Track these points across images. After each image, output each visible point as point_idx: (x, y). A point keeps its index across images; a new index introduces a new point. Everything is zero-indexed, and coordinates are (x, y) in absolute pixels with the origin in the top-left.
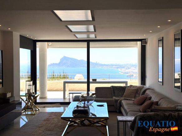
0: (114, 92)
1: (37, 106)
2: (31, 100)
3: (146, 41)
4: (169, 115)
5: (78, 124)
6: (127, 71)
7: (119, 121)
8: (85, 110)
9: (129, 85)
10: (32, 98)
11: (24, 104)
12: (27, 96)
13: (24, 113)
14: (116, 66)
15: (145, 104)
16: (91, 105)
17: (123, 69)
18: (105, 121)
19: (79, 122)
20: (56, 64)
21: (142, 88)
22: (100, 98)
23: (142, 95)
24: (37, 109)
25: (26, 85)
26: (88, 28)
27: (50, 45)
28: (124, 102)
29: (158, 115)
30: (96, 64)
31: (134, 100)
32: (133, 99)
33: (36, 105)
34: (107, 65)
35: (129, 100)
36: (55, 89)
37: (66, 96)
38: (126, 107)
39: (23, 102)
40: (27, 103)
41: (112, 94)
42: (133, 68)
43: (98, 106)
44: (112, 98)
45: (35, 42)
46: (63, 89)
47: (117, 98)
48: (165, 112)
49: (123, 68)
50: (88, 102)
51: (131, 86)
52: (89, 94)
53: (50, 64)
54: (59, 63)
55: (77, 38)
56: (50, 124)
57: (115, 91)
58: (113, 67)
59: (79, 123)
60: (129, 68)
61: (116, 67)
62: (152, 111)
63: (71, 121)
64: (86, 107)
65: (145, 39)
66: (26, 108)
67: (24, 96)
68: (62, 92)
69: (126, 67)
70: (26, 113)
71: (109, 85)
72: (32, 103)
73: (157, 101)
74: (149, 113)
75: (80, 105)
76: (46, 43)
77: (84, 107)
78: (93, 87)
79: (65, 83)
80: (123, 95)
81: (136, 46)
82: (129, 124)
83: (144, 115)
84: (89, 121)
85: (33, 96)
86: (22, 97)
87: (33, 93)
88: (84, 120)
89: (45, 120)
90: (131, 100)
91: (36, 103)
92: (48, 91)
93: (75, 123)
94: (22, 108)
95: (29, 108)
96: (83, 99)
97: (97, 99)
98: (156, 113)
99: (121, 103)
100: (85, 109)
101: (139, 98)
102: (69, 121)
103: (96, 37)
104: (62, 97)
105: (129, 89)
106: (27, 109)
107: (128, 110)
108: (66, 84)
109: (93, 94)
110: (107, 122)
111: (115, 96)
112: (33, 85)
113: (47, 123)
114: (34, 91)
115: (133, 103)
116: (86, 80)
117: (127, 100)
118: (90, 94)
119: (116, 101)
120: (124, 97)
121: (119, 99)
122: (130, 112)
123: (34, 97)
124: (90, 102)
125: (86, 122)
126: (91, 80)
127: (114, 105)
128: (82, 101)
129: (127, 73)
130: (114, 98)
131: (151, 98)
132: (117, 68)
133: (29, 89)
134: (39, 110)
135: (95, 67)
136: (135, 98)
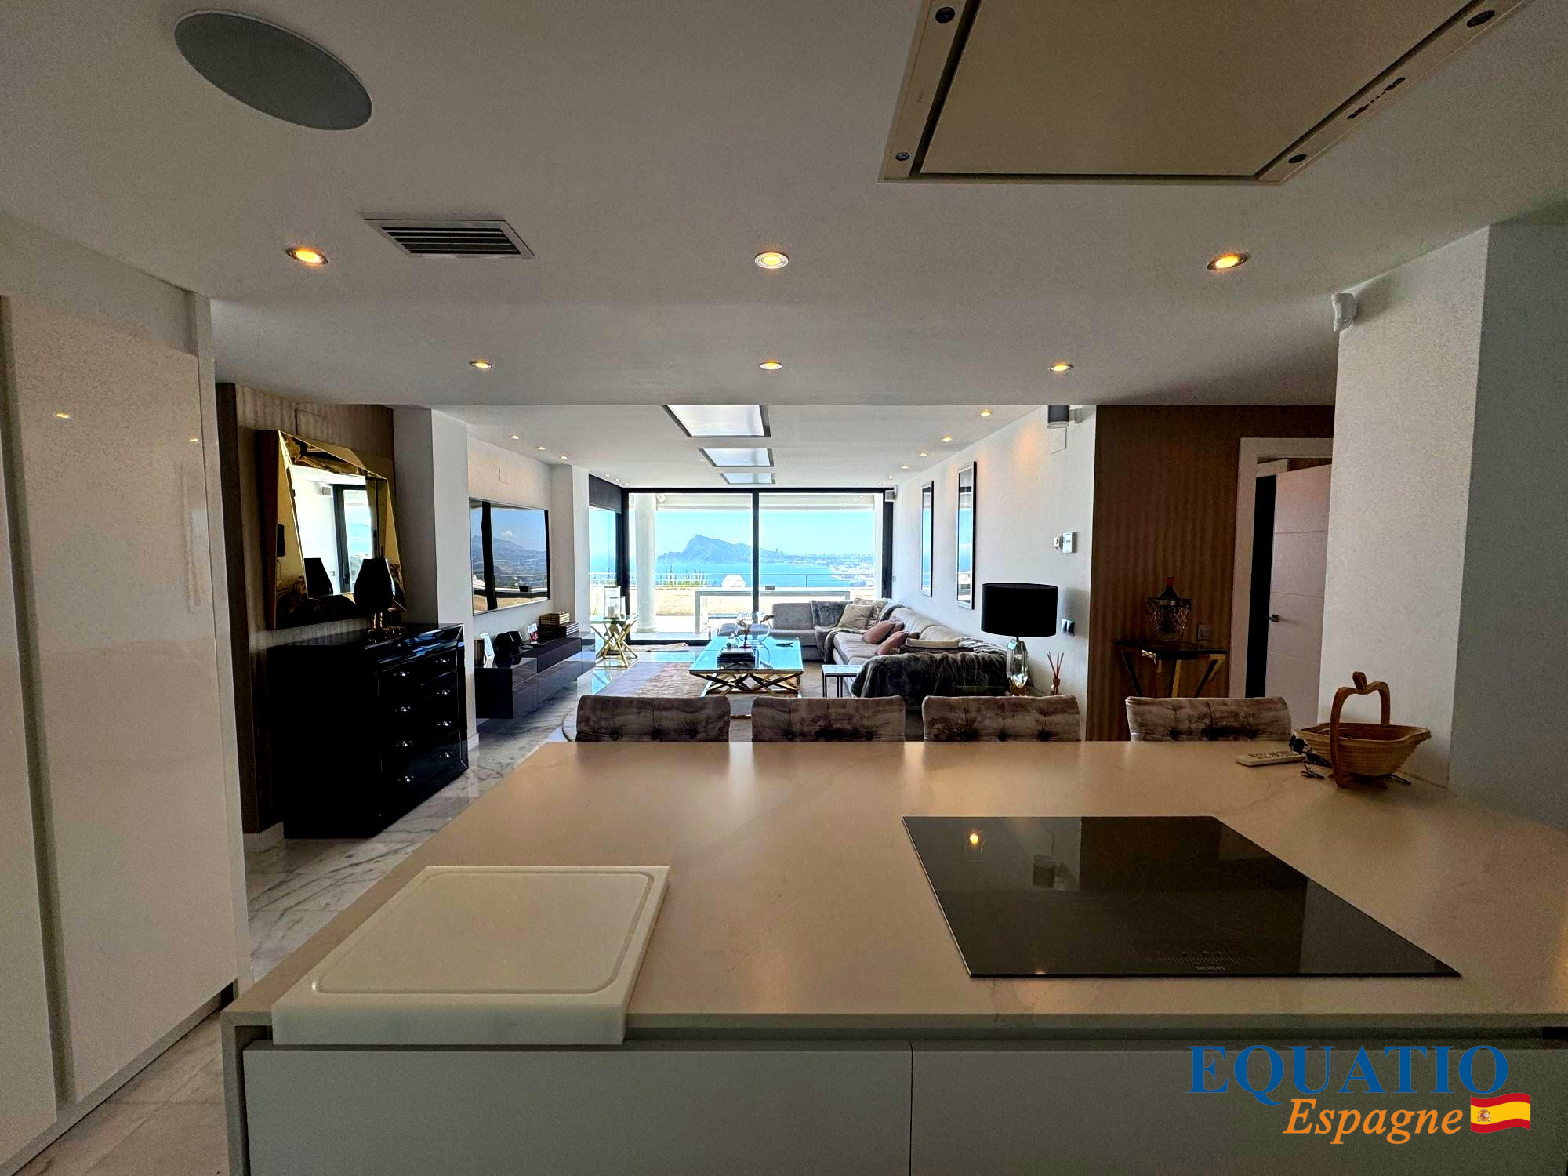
0: (817, 616)
1: (633, 647)
2: (618, 634)
3: (893, 493)
4: (942, 659)
5: (730, 686)
6: (850, 571)
7: (826, 676)
8: (746, 654)
9: (852, 598)
10: (620, 628)
11: (599, 644)
12: (608, 622)
13: (602, 664)
14: (823, 559)
15: (890, 639)
16: (762, 644)
17: (841, 567)
18: (794, 681)
19: (732, 682)
20: (678, 555)
21: (884, 606)
22: (785, 628)
23: (883, 620)
24: (633, 656)
25: (605, 598)
26: (754, 457)
27: (663, 503)
28: (840, 638)
29: (917, 659)
30: (776, 556)
31: (863, 634)
32: (862, 631)
33: (631, 647)
34: (802, 558)
35: (853, 633)
36: (674, 612)
37: (702, 627)
38: (844, 648)
39: (597, 636)
40: (608, 641)
41: (812, 619)
42: (866, 565)
43: (778, 645)
44: (813, 628)
45: (624, 493)
46: (693, 611)
47: (824, 630)
48: (933, 653)
49: (842, 563)
50: (754, 638)
51: (858, 601)
52: (756, 617)
53: (662, 554)
54: (685, 553)
55: (728, 483)
56: (664, 688)
57: (820, 613)
58: (817, 562)
59: (733, 684)
60: (855, 566)
61: (824, 562)
62: (902, 652)
63: (716, 681)
64: (750, 647)
65: (892, 489)
66: (605, 653)
67: (601, 622)
68: (693, 618)
69: (848, 563)
70: (605, 663)
71: (806, 600)
72: (620, 641)
73: (917, 631)
74: (896, 655)
75: (736, 643)
76: (653, 495)
77: (745, 647)
78: (767, 605)
79: (699, 594)
80: (839, 621)
81: (872, 505)
82: (850, 682)
83: (885, 659)
84: (756, 679)
85: (622, 624)
86: (595, 626)
87: (622, 616)
88: (745, 677)
89: (651, 681)
90: (858, 633)
91: (629, 642)
92: (657, 615)
93: (725, 683)
94: (597, 652)
95: (612, 652)
96: (743, 628)
97: (776, 631)
98: (913, 654)
99: (835, 641)
100: (748, 650)
101: (876, 627)
102: (709, 678)
103: (774, 482)
104: (693, 629)
105: (854, 608)
106: (607, 654)
107: (848, 655)
108: (702, 597)
109: (767, 618)
110: (798, 682)
111: (820, 625)
112: (621, 597)
113: (655, 686)
114: (624, 612)
115: (863, 639)
116: (751, 589)
117: (848, 632)
118: (760, 618)
119: (822, 636)
120: (841, 626)
121: (829, 630)
122: (855, 658)
123: (625, 627)
124: (759, 637)
125: (750, 683)
126: (762, 589)
127: (816, 646)
128: (740, 633)
129: (849, 577)
130: (817, 628)
131: (902, 627)
132: (828, 564)
133: (613, 605)
134: (636, 657)
135: (773, 562)
136: (866, 628)
